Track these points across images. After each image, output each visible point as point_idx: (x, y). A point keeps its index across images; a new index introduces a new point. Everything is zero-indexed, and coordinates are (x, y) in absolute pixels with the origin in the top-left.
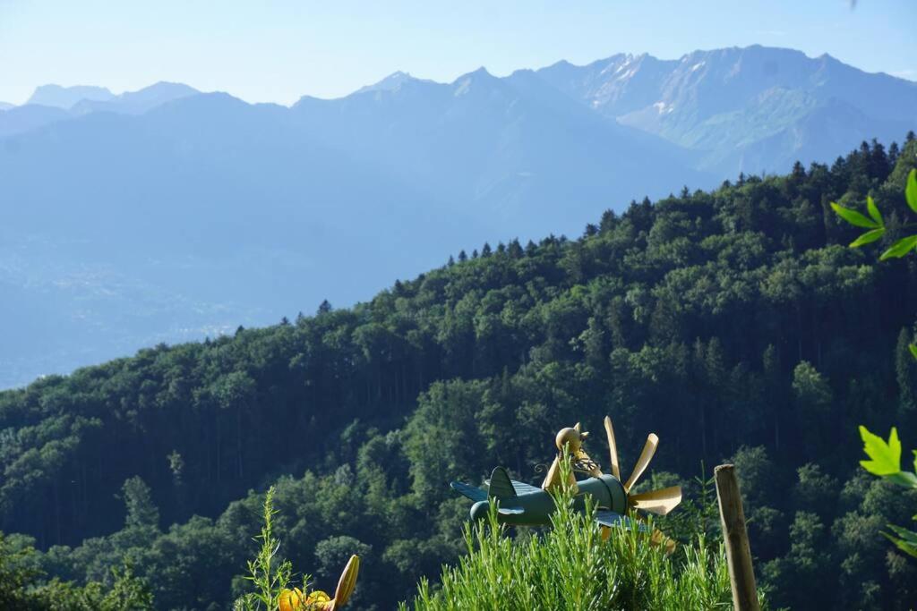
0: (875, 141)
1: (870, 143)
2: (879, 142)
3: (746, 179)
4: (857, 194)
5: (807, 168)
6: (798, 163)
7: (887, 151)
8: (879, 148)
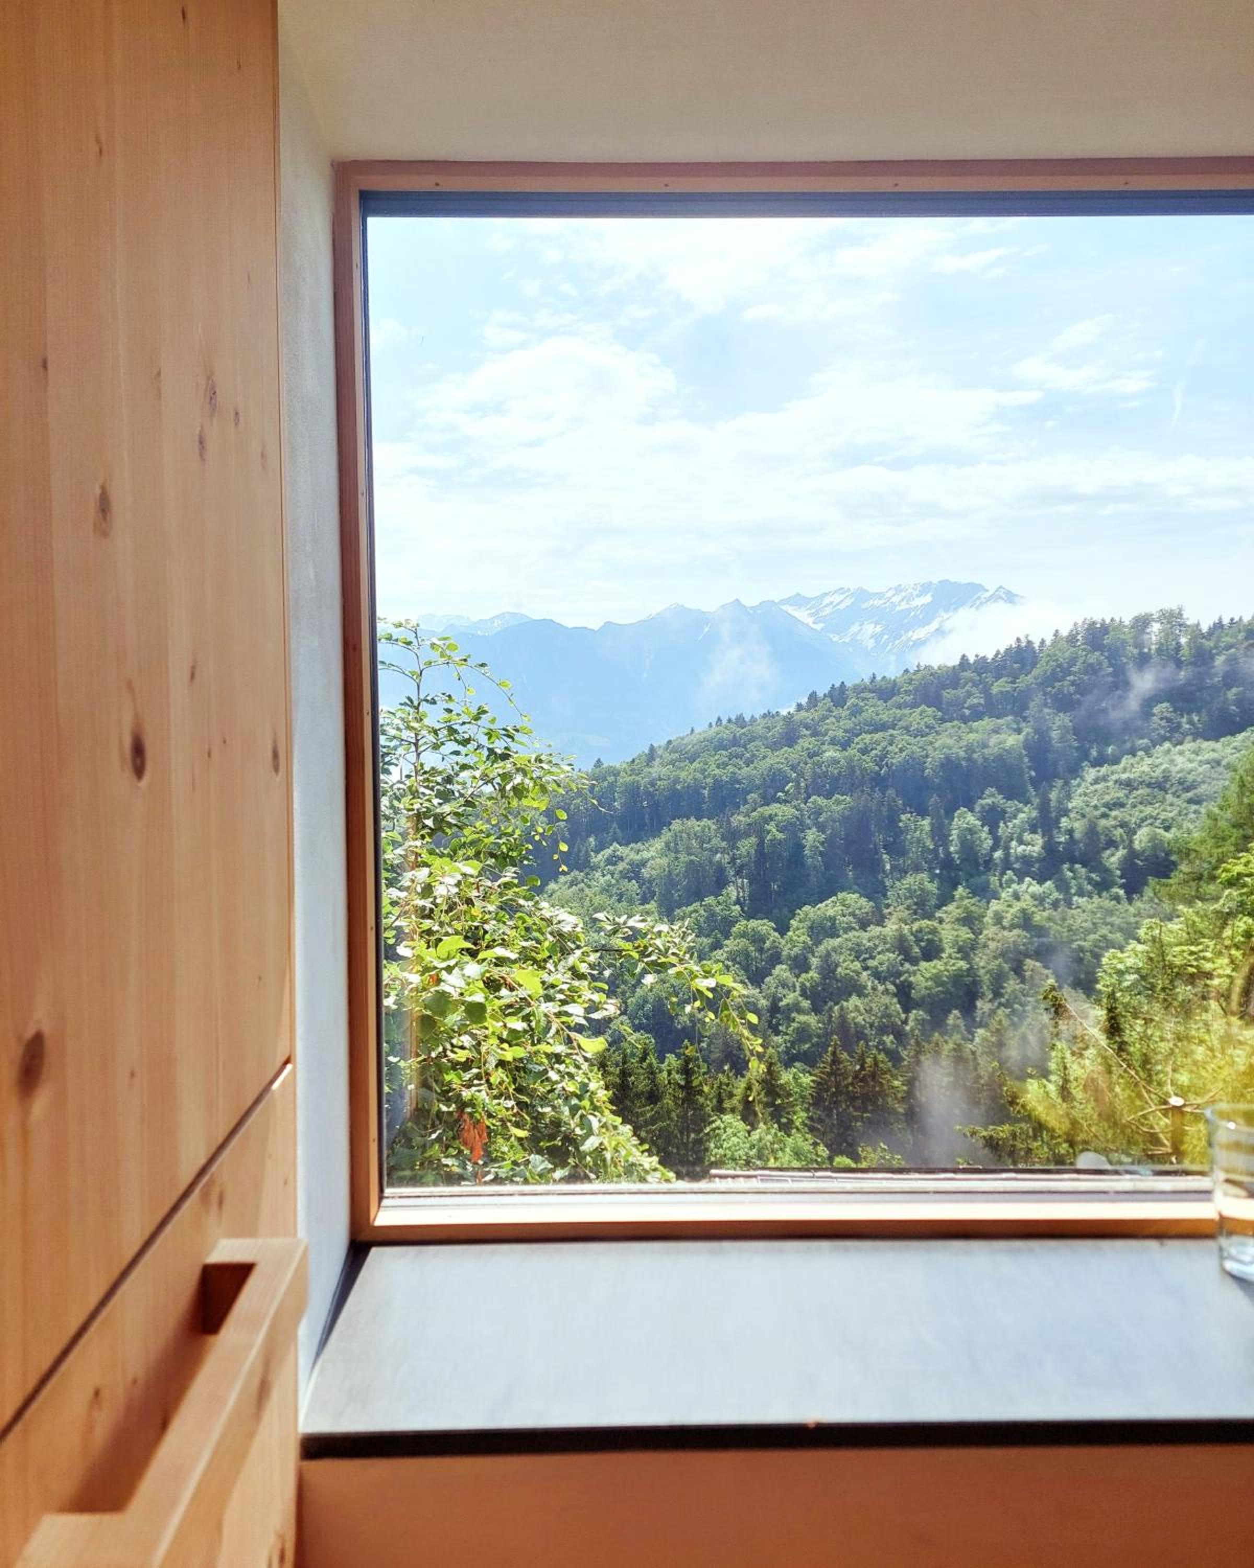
0: (1027, 636)
1: (1023, 640)
2: (1030, 638)
3: (922, 668)
4: (1010, 679)
5: (972, 660)
6: (964, 656)
7: (1036, 645)
8: (1029, 643)
